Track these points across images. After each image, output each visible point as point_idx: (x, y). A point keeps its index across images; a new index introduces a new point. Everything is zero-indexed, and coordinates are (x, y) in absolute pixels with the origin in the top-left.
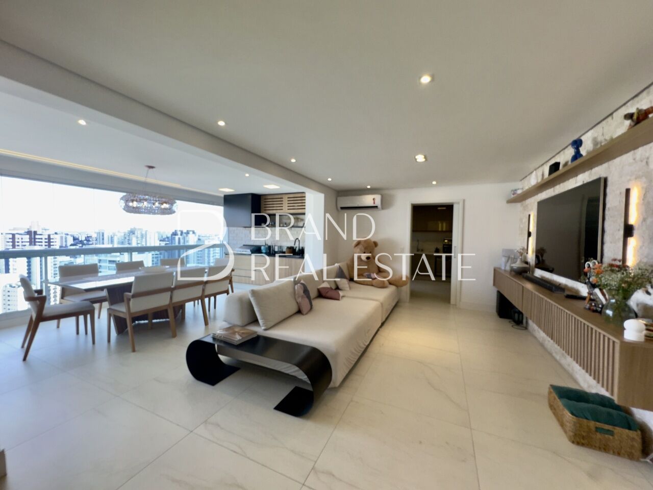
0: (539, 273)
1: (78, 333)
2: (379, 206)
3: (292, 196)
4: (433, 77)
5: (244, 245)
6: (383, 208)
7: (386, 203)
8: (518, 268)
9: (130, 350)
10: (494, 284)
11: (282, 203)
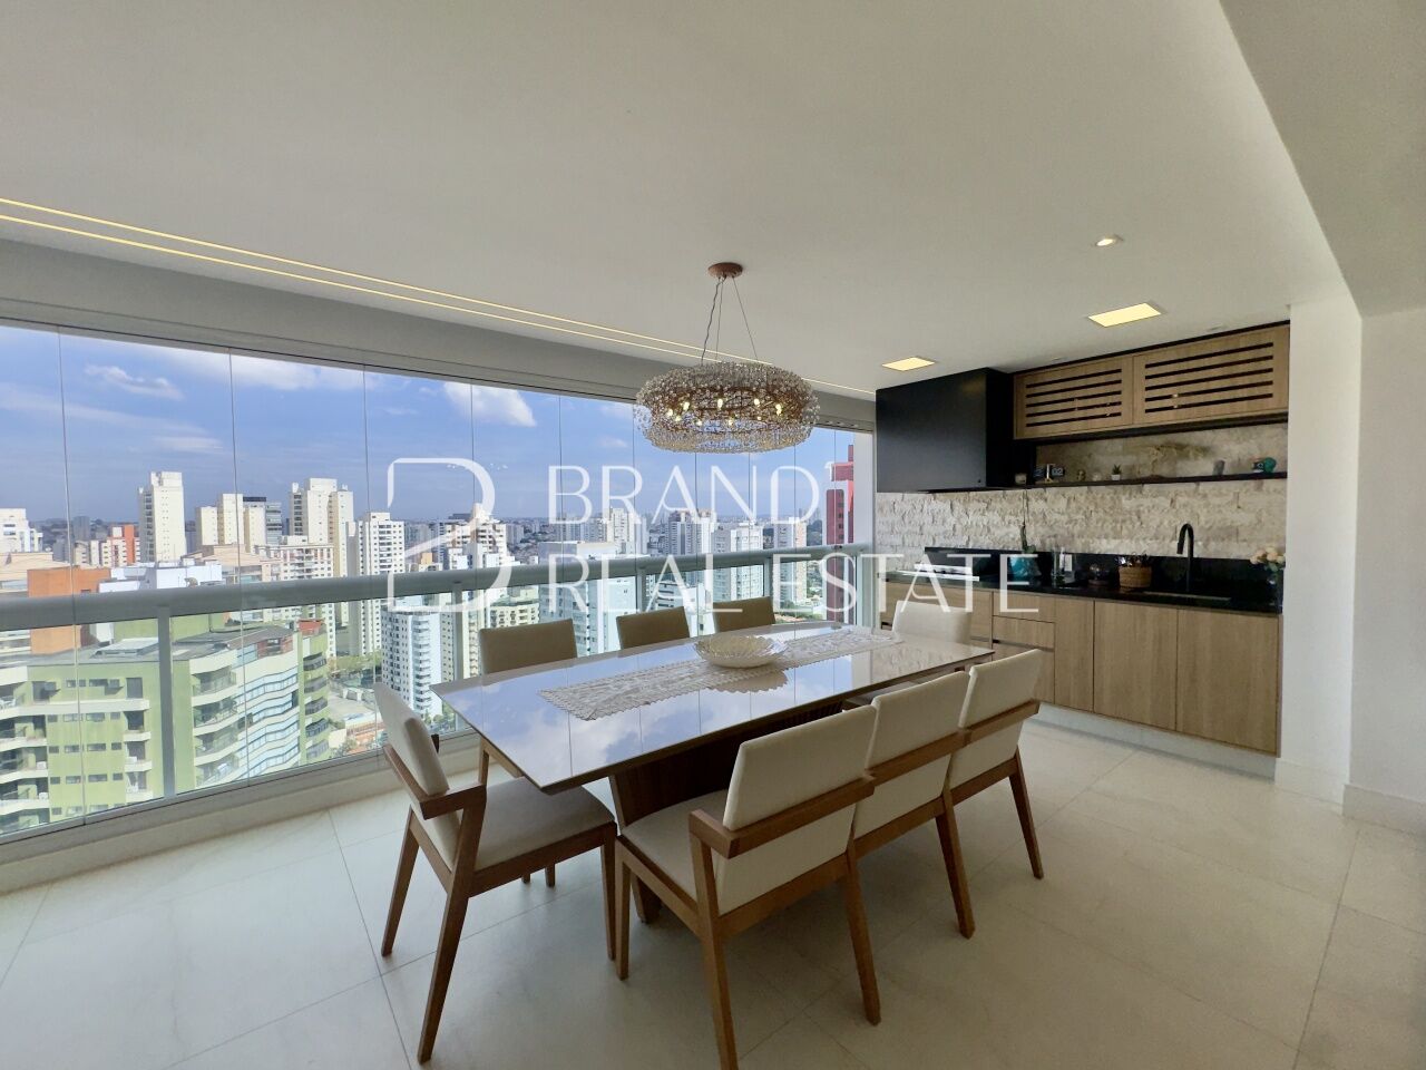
5: (931, 549)
11: (1116, 388)
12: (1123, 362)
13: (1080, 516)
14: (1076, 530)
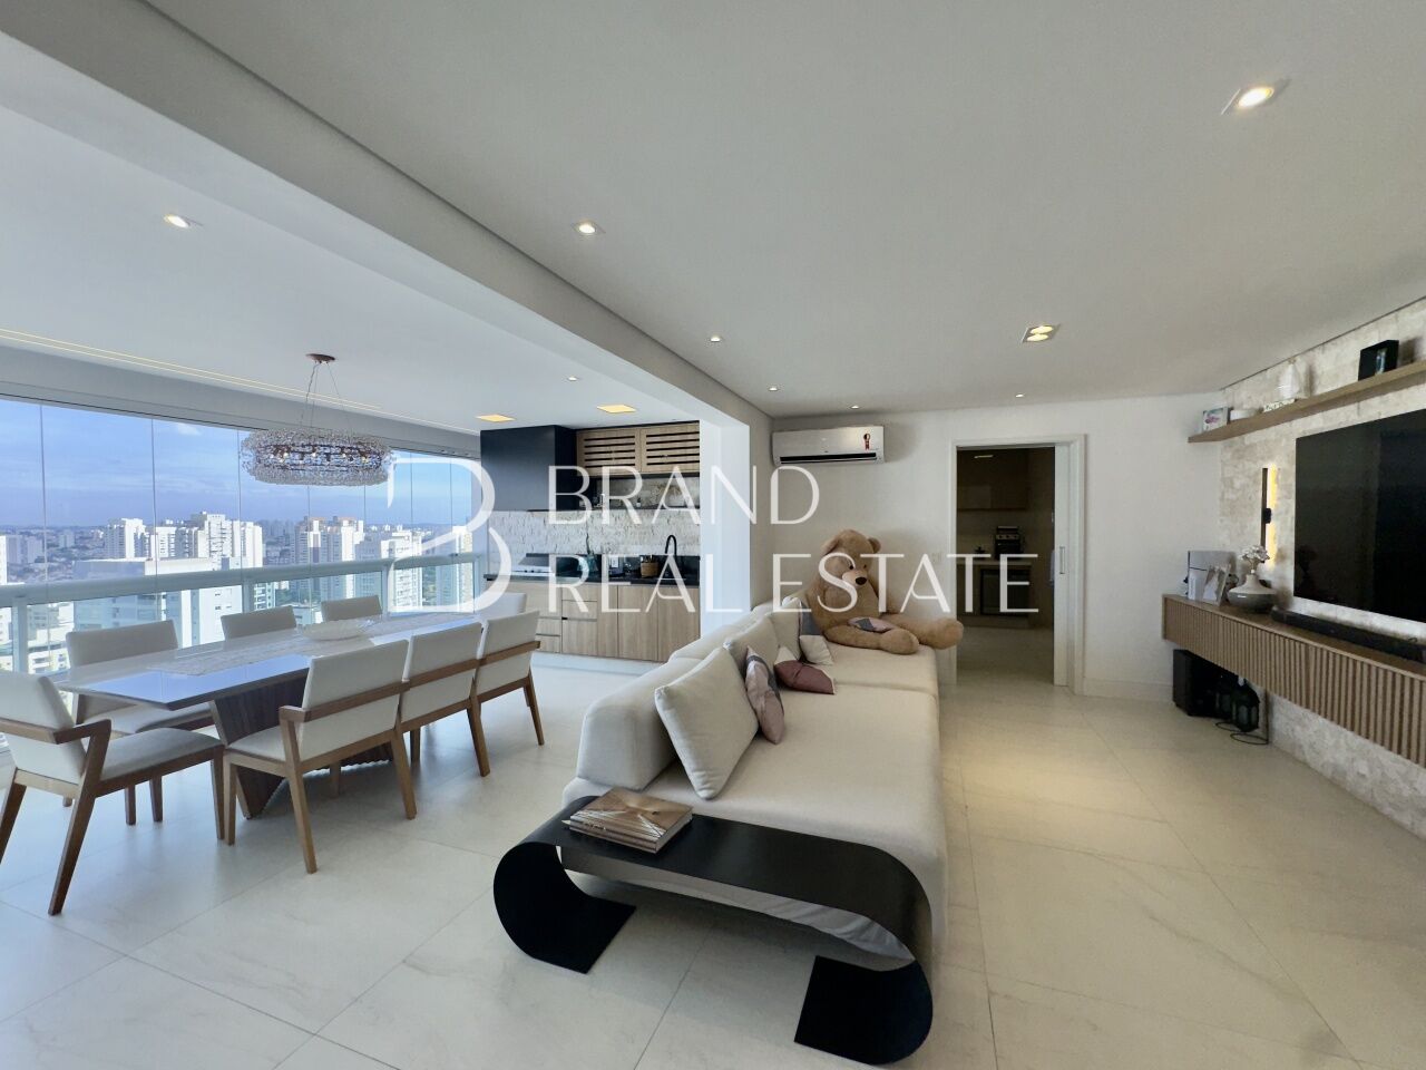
0: (1306, 607)
1: (132, 820)
2: (880, 454)
3: (657, 431)
4: (1280, 89)
5: (528, 555)
6: (887, 459)
7: (896, 445)
8: (1251, 596)
9: (302, 866)
10: (1166, 636)
11: (632, 448)
12: (635, 432)
13: (621, 530)
14: (620, 539)
